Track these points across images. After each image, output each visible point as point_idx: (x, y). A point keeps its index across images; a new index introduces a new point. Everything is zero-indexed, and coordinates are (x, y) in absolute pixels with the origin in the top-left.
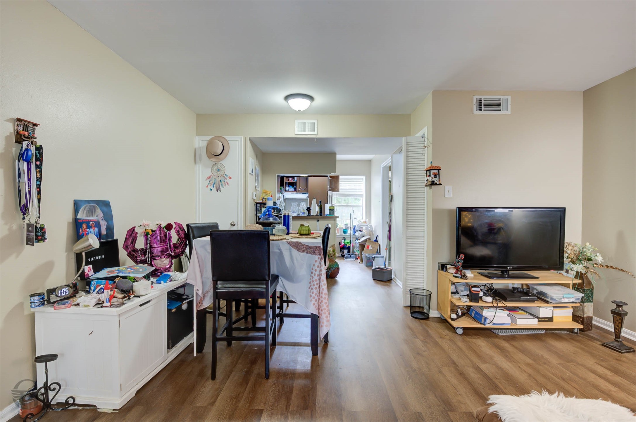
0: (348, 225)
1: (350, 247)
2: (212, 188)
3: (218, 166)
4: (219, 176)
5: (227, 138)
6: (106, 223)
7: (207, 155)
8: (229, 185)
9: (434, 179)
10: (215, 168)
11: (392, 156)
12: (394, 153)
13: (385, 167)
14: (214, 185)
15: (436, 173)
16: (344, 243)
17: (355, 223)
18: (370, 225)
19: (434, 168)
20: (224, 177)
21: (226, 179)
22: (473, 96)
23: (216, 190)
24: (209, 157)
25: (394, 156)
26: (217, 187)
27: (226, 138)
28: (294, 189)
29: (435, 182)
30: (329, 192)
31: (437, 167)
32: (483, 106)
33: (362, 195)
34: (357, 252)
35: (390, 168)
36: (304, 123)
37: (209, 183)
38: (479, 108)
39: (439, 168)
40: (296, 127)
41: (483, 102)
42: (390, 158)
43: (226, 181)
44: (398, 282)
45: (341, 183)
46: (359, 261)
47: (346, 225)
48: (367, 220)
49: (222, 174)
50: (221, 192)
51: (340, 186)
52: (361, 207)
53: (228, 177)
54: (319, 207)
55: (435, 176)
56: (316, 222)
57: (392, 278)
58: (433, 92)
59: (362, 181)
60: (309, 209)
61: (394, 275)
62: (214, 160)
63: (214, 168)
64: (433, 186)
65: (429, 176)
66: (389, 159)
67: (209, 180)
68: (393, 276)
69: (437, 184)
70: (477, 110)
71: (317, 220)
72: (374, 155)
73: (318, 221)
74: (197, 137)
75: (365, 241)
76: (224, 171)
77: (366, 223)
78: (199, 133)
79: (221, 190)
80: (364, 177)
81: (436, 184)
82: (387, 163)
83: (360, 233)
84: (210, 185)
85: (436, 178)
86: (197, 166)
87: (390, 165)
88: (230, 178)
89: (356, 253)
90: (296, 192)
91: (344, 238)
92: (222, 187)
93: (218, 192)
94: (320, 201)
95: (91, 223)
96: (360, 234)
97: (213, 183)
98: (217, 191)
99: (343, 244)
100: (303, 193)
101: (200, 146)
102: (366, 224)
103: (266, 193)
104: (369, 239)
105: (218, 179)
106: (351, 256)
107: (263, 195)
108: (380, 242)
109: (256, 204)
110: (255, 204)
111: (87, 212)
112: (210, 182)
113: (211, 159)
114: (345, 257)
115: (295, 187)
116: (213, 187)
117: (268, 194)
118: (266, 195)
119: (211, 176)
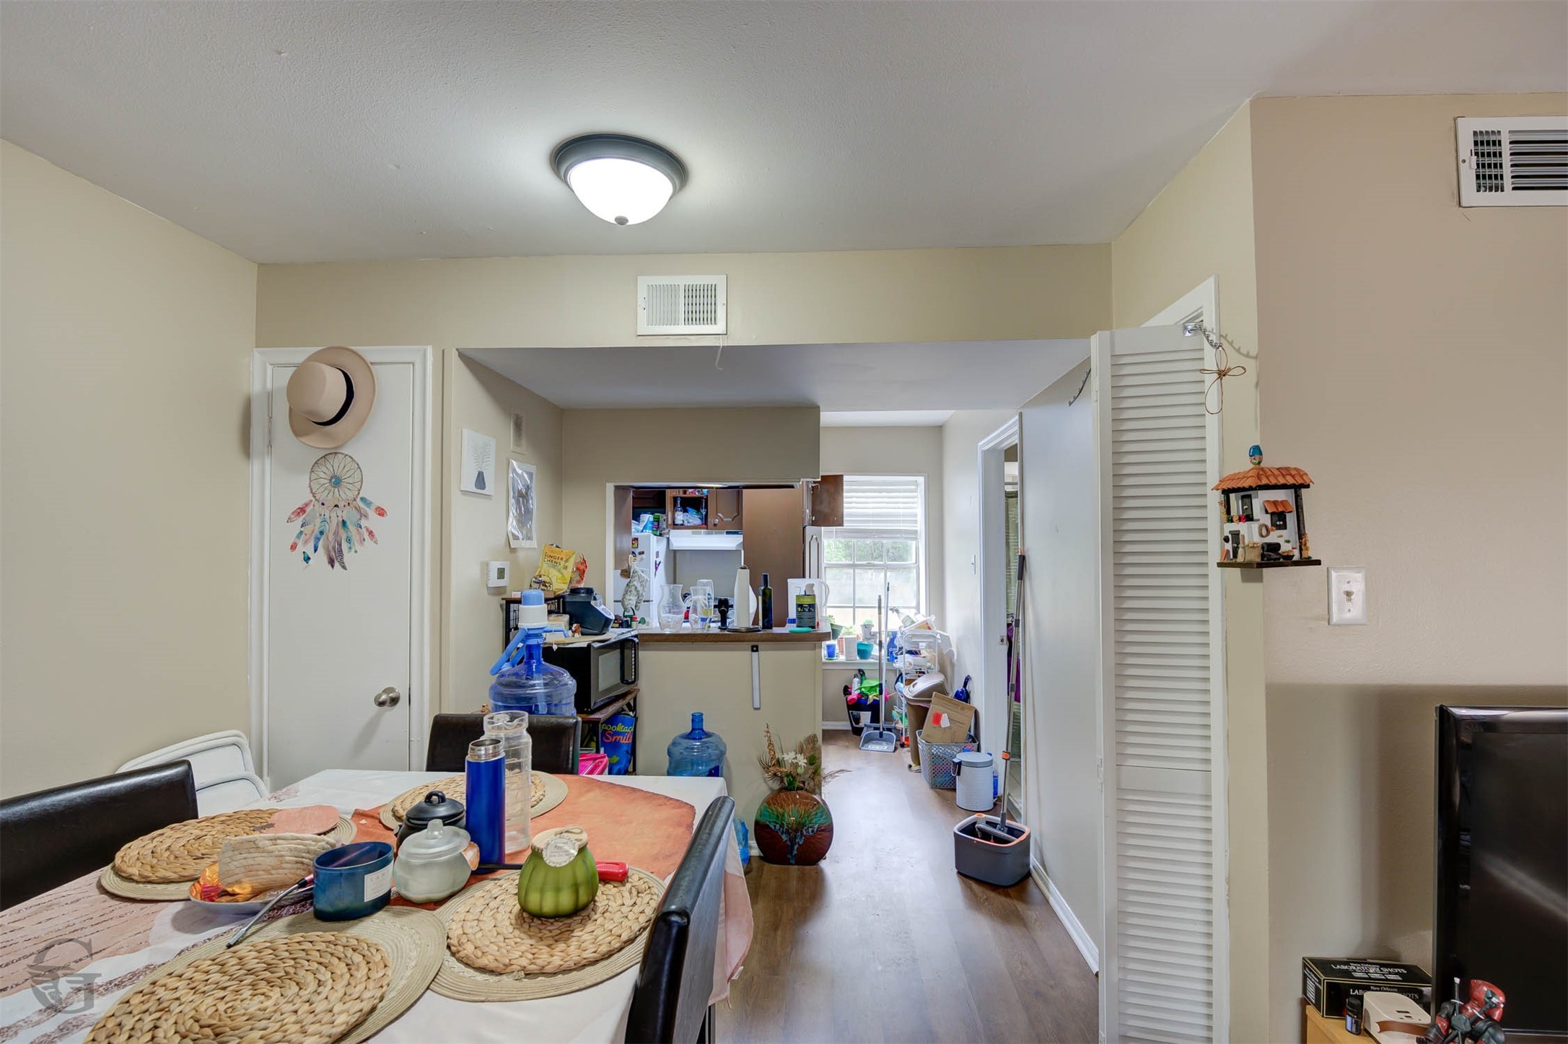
0: (873, 626)
1: (878, 701)
2: (310, 553)
3: (337, 464)
4: (336, 506)
5: (371, 353)
7: (292, 426)
8: (376, 542)
9: (1274, 537)
10: (324, 473)
11: (1021, 415)
12: (1034, 403)
13: (992, 450)
14: (318, 539)
15: (1283, 503)
16: (859, 691)
17: (894, 623)
18: (941, 635)
19: (1276, 477)
20: (358, 509)
21: (363, 515)
22: (1455, 120)
23: (325, 560)
24: (298, 433)
25: (1028, 414)
26: (331, 548)
27: (360, 353)
28: (701, 519)
29: (1285, 548)
30: (810, 530)
31: (1284, 471)
32: (1507, 171)
33: (916, 532)
34: (901, 719)
35: (1011, 454)
36: (673, 289)
37: (301, 532)
38: (1488, 179)
39: (1300, 481)
40: (641, 302)
41: (1506, 149)
42: (1014, 420)
43: (364, 523)
44: (1055, 899)
45: (847, 498)
46: (906, 754)
47: (866, 627)
48: (933, 618)
49: (351, 495)
50: (344, 567)
51: (845, 505)
52: (915, 571)
53: (373, 507)
54: (760, 598)
55: (1279, 518)
56: (750, 652)
57: (1031, 867)
58: (1253, 104)
59: (915, 491)
60: (723, 606)
61: (1038, 857)
62: (317, 442)
63: (322, 475)
64: (1267, 572)
65: (1248, 518)
66: (1011, 422)
67: (300, 520)
68: (1033, 860)
69: (1294, 559)
70: (1478, 191)
71: (753, 647)
72: (953, 411)
73: (757, 651)
74: (257, 355)
75: (927, 693)
76: (358, 485)
77: (929, 628)
78: (266, 337)
79: (345, 560)
80: (921, 480)
81: (1287, 561)
82: (1003, 437)
83: (912, 661)
84: (306, 542)
85: (1284, 527)
86: (256, 465)
87: (1014, 443)
88: (381, 512)
89: (900, 726)
90: (707, 529)
91: (860, 670)
92: (350, 548)
93: (333, 566)
94: (766, 576)
96: (910, 664)
97: (317, 532)
98: (332, 562)
99: (855, 693)
100: (727, 533)
101: (269, 386)
102: (929, 633)
103: (554, 557)
104: (940, 689)
105: (334, 515)
106: (881, 735)
107: (545, 566)
108: (978, 700)
109: (504, 602)
110: (501, 606)
112: (307, 529)
113: (303, 439)
114: (864, 734)
115: (704, 513)
116: (315, 551)
117: (562, 563)
118: (554, 567)
119: (307, 505)
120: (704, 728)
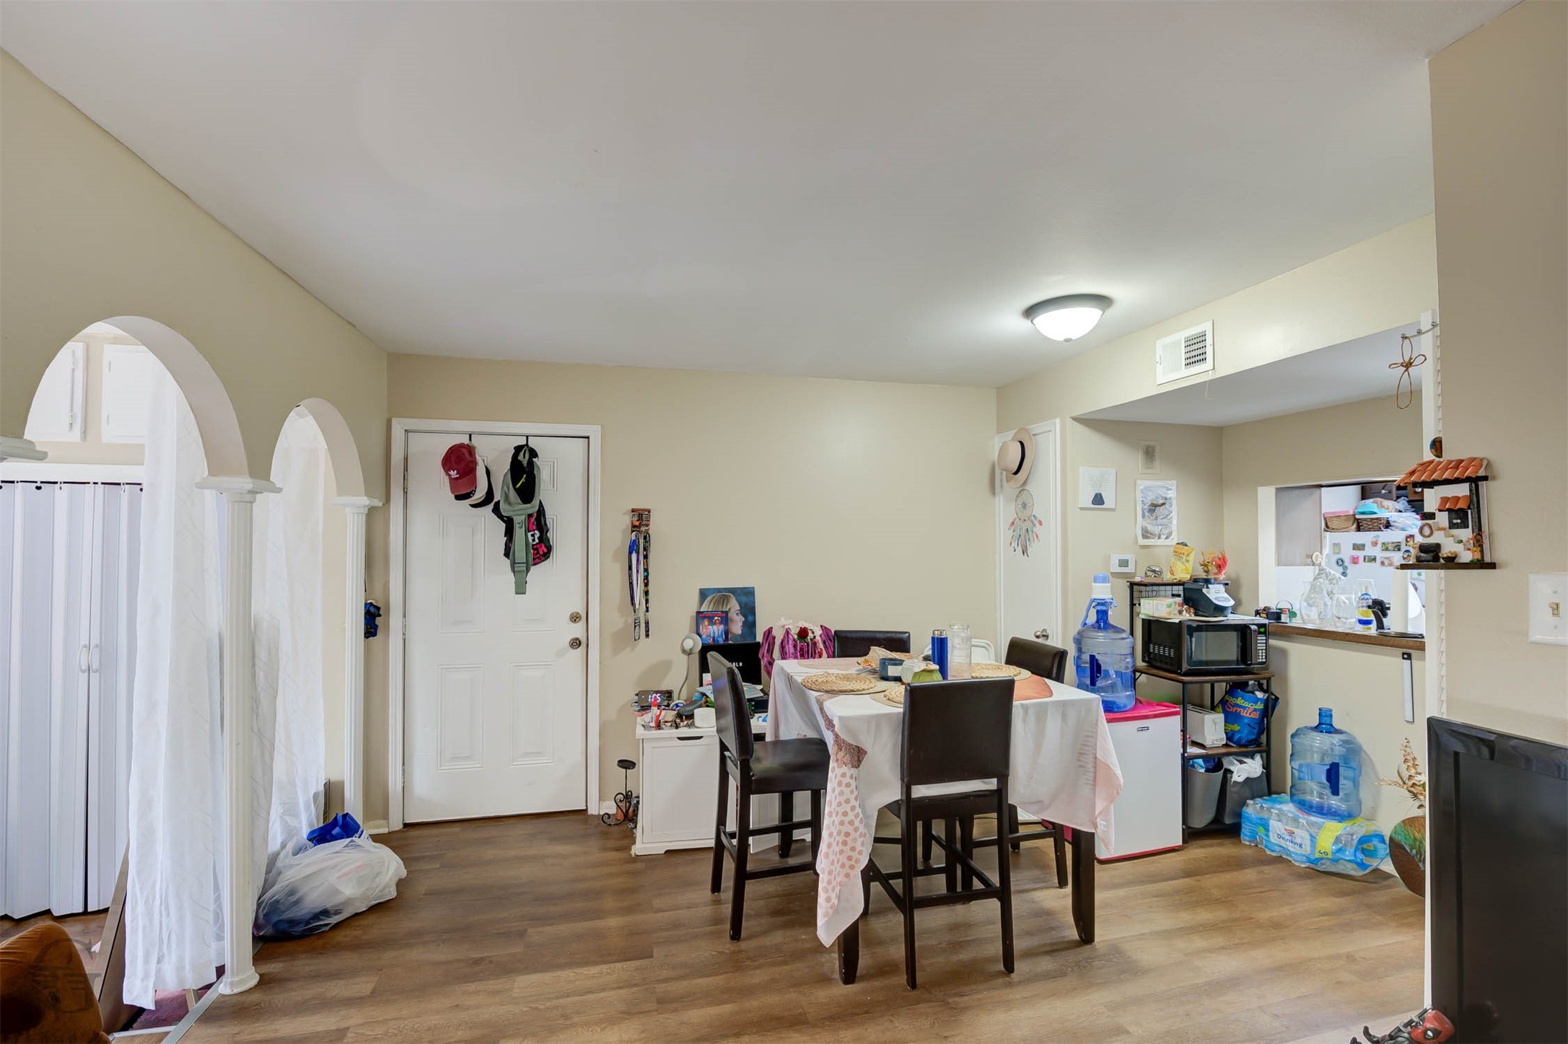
3: (1024, 496)
4: (1025, 520)
5: (1032, 428)
6: (743, 619)
8: (1039, 541)
10: (1019, 501)
14: (1018, 540)
20: (1032, 522)
21: (1034, 525)
24: (1008, 480)
26: (1023, 545)
27: (1027, 429)
36: (1177, 343)
37: (1013, 536)
43: (1034, 530)
49: (1030, 514)
50: (1028, 555)
53: (1038, 520)
55: (1458, 515)
62: (1015, 485)
67: (1012, 529)
69: (1462, 561)
71: (1403, 653)
74: (997, 439)
76: (1032, 508)
78: (999, 427)
79: (1028, 551)
84: (1014, 541)
86: (997, 498)
88: (1041, 523)
92: (1030, 544)
93: (1024, 555)
95: (716, 618)
97: (1018, 535)
98: (1023, 552)
103: (1178, 552)
105: (1024, 525)
107: (1173, 559)
109: (1129, 584)
111: (714, 604)
112: (1015, 534)
113: (1010, 483)
116: (1018, 546)
117: (1184, 557)
118: (1179, 560)
119: (1014, 520)
120: (1334, 724)
